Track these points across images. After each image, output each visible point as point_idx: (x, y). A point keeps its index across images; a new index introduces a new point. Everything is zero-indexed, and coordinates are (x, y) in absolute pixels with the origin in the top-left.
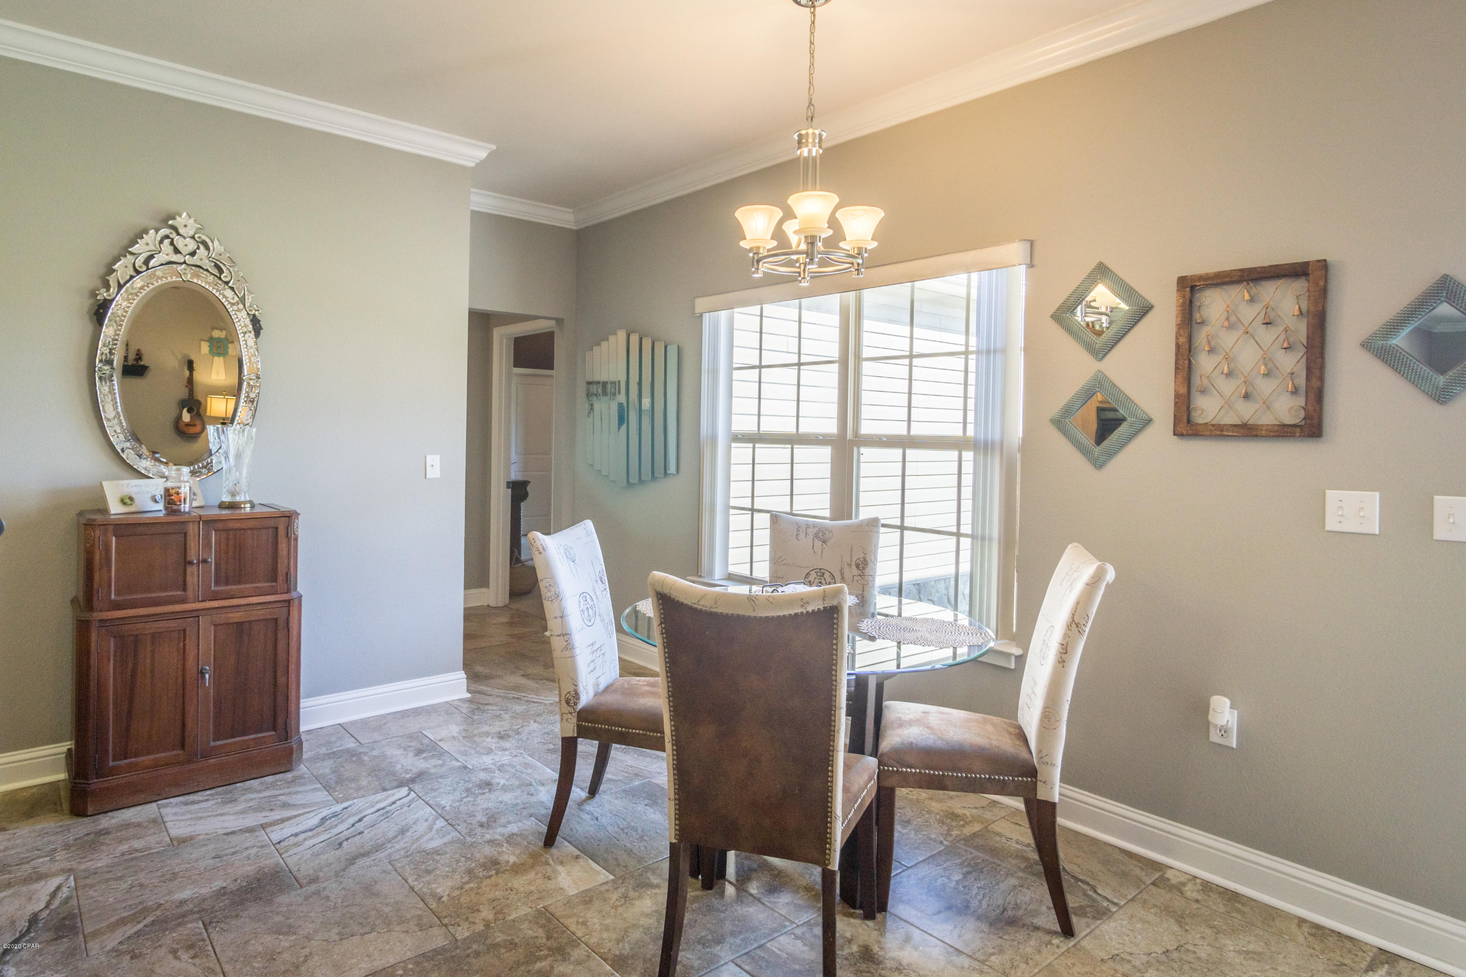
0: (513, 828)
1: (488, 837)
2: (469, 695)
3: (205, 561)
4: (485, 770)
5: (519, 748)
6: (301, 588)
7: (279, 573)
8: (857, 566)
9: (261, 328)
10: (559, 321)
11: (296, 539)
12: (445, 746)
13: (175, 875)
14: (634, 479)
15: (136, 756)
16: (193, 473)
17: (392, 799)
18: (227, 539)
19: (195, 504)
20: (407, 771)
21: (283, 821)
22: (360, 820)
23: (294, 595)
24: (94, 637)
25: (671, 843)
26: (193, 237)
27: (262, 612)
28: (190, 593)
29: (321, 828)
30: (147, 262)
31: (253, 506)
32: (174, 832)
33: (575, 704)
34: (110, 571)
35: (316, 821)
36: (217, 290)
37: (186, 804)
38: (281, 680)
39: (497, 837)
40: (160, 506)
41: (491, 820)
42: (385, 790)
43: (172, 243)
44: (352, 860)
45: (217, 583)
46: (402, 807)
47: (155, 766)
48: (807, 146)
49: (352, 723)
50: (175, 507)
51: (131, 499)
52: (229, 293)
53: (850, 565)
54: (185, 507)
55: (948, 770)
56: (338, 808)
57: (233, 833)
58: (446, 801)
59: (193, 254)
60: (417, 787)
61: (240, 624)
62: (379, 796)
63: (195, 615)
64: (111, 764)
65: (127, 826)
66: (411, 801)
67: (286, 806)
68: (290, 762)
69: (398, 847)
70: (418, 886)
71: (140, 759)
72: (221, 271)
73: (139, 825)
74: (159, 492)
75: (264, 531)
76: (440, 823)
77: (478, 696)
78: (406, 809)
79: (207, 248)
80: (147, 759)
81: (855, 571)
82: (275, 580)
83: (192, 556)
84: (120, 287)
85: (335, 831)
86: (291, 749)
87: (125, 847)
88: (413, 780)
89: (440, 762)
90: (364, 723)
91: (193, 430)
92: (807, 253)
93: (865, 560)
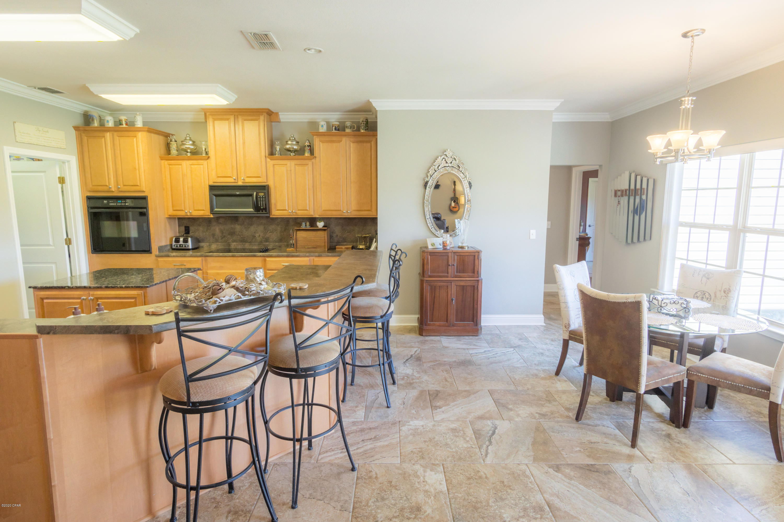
0: (547, 368)
1: (536, 368)
2: (545, 324)
3: (453, 265)
4: (542, 349)
5: (558, 345)
6: (482, 277)
7: (475, 271)
8: (725, 292)
9: (471, 186)
10: (600, 166)
11: (481, 260)
12: (530, 339)
13: (443, 355)
14: (629, 240)
15: (435, 322)
16: (450, 236)
17: (508, 351)
18: (460, 258)
19: (451, 246)
20: (514, 344)
21: (473, 349)
22: (496, 354)
23: (479, 278)
24: (424, 285)
25: (585, 374)
26: (451, 157)
27: (470, 283)
28: (449, 275)
29: (484, 353)
30: (438, 168)
31: (468, 248)
32: (444, 345)
33: (568, 328)
34: (428, 266)
35: (483, 351)
36: (459, 174)
37: (447, 338)
38: (475, 306)
39: (540, 369)
40: (441, 247)
41: (540, 364)
42: (506, 348)
43: (445, 160)
44: (491, 363)
45: (457, 272)
46: (510, 353)
47: (440, 326)
48: (684, 105)
49: (500, 326)
50: (445, 247)
51: (434, 244)
52: (462, 175)
53: (720, 291)
54: (448, 248)
55: (722, 379)
56: (490, 349)
57: (459, 348)
58: (525, 355)
59: (451, 163)
60: (516, 349)
61: (463, 286)
62: (503, 349)
63: (451, 282)
64: (429, 322)
65: (432, 340)
66: (514, 353)
67: (474, 345)
68: (478, 333)
69: (506, 363)
70: (509, 374)
71: (436, 323)
72: (459, 167)
73: (435, 341)
74: (441, 242)
75: (471, 257)
76: (522, 361)
77: (548, 325)
78: (511, 354)
79: (455, 160)
80: (437, 323)
81: (723, 293)
82: (474, 273)
83: (450, 263)
84: (431, 176)
85: (488, 355)
86: (478, 330)
87: (431, 345)
88: (516, 347)
89: (527, 344)
90: (504, 327)
91: (455, 210)
92: (675, 156)
93: (729, 289)
